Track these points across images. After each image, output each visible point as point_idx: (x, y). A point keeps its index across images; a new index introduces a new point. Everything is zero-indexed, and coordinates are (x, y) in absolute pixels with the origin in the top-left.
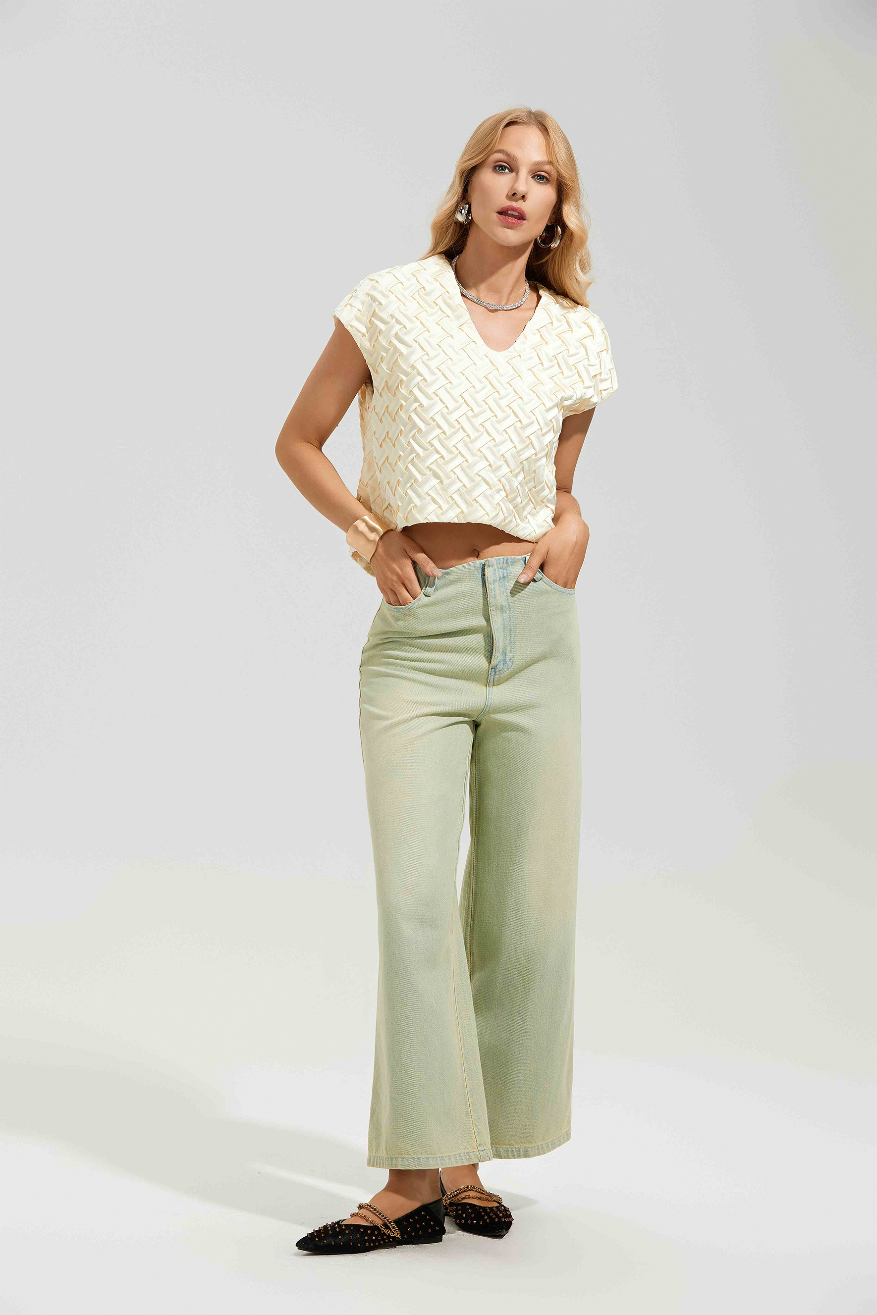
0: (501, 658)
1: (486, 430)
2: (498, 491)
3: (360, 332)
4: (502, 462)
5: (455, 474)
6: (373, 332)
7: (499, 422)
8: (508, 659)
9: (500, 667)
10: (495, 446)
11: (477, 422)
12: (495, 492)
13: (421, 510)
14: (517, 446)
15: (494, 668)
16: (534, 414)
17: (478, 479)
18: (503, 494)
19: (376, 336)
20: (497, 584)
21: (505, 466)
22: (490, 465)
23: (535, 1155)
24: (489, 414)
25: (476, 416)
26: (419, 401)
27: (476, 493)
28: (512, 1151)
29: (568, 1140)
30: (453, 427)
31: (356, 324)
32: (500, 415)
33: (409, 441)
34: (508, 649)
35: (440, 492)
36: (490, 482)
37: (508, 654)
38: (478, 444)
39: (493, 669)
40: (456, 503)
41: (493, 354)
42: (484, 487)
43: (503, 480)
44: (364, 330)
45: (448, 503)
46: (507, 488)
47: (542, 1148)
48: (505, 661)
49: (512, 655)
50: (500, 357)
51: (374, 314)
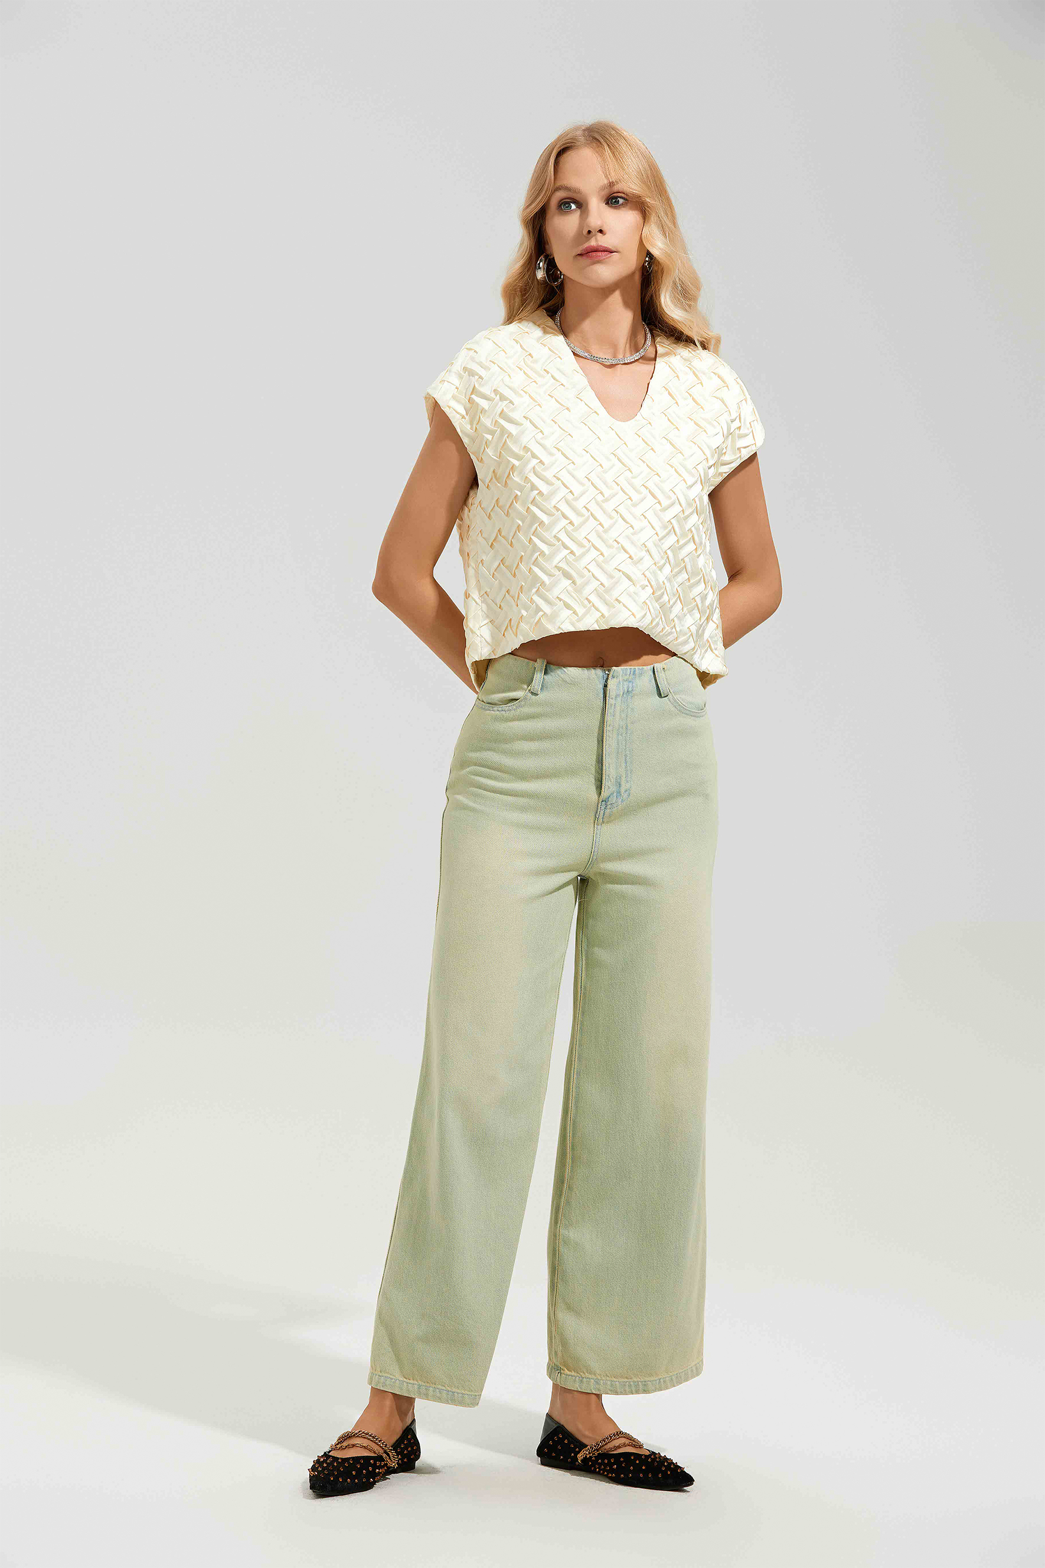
0: (613, 788)
1: (621, 516)
2: (643, 587)
3: (458, 413)
4: (644, 553)
5: (589, 571)
6: (473, 410)
7: (635, 505)
8: (623, 790)
9: (613, 800)
10: (633, 534)
11: (610, 506)
12: (640, 589)
13: (552, 618)
14: (659, 533)
15: (605, 801)
16: (674, 493)
17: (617, 574)
18: (649, 590)
19: (478, 417)
20: (619, 699)
21: (648, 557)
22: (630, 557)
23: (655, 1391)
24: (621, 496)
25: (606, 500)
26: (537, 489)
27: (615, 594)
28: (630, 1386)
29: (698, 1374)
30: (582, 515)
31: (453, 404)
32: (636, 497)
33: (531, 538)
34: (623, 779)
35: (574, 595)
36: (633, 577)
37: (623, 783)
38: (613, 534)
39: (604, 803)
40: (593, 605)
41: (620, 426)
42: (626, 583)
43: (647, 573)
44: (464, 412)
45: (585, 607)
46: (653, 583)
47: (664, 1382)
48: (619, 792)
49: (628, 785)
50: (627, 428)
51: (474, 391)
